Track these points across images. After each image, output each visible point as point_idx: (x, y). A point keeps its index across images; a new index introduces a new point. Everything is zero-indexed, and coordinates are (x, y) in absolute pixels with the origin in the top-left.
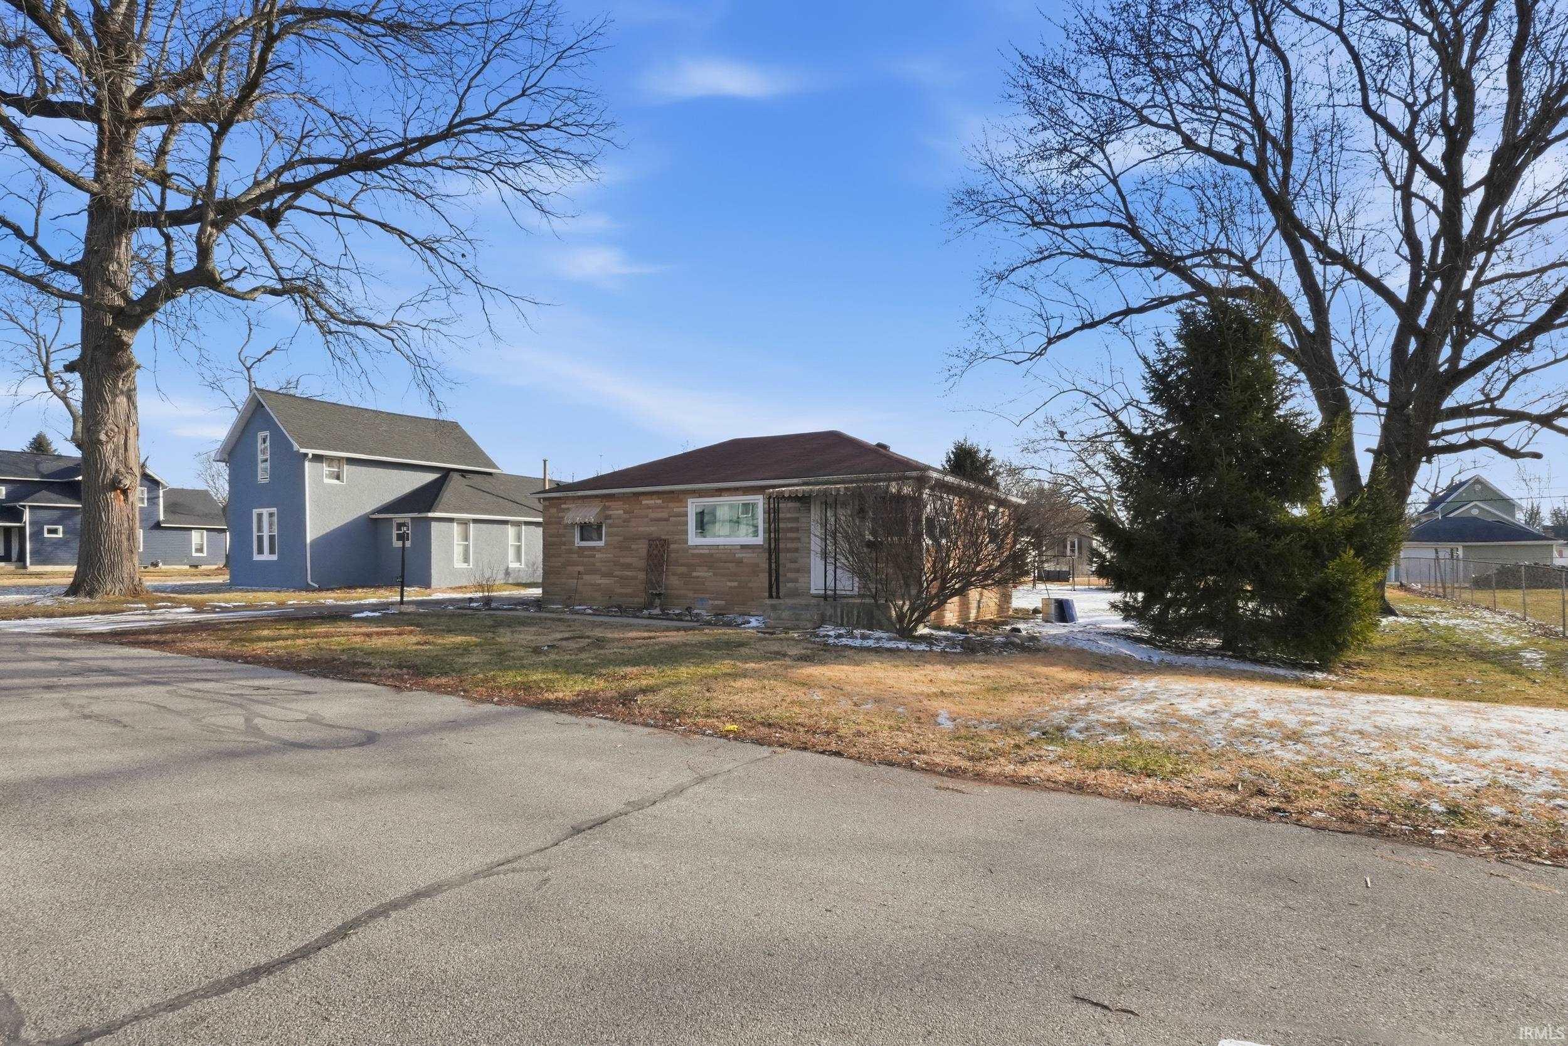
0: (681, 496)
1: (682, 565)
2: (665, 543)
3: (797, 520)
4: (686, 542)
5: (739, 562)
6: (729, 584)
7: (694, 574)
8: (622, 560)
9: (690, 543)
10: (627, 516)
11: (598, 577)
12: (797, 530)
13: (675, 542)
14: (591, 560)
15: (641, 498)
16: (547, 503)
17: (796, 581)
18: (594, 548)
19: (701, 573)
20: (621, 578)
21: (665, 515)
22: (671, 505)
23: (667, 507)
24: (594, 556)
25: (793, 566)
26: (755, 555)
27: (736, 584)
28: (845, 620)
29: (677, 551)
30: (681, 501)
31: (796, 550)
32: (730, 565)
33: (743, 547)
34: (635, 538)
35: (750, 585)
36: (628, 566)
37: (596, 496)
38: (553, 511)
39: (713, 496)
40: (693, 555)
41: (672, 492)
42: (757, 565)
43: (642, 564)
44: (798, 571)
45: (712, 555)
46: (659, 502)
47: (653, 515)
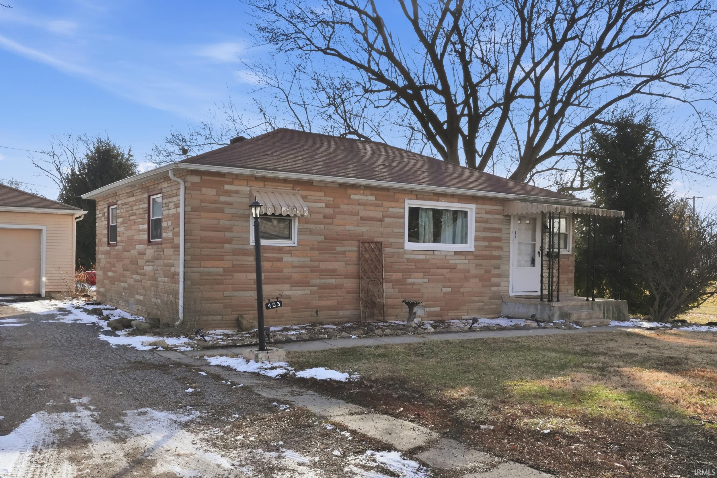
0: (397, 196)
1: (398, 271)
2: (380, 246)
3: (499, 230)
4: (402, 245)
5: (453, 268)
6: (444, 290)
7: (409, 281)
8: (323, 265)
9: (405, 249)
10: (330, 211)
11: (287, 286)
12: (499, 239)
13: (390, 246)
14: (279, 264)
15: (349, 191)
16: (196, 179)
17: (498, 285)
18: (280, 249)
19: (417, 279)
20: (322, 287)
21: (378, 214)
22: (386, 204)
23: (381, 206)
24: (280, 260)
25: (496, 271)
26: (467, 261)
27: (449, 290)
28: (606, 315)
29: (391, 256)
30: (397, 201)
31: (499, 258)
32: (445, 271)
33: (457, 253)
34: (341, 238)
35: (462, 290)
36: (332, 273)
37: (285, 181)
38: (209, 192)
39: (430, 200)
40: (409, 261)
41: (387, 189)
42: (468, 271)
43: (352, 269)
44: (499, 276)
45: (426, 261)
46: (373, 198)
47: (364, 213)
